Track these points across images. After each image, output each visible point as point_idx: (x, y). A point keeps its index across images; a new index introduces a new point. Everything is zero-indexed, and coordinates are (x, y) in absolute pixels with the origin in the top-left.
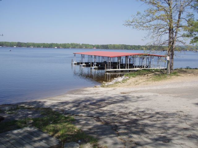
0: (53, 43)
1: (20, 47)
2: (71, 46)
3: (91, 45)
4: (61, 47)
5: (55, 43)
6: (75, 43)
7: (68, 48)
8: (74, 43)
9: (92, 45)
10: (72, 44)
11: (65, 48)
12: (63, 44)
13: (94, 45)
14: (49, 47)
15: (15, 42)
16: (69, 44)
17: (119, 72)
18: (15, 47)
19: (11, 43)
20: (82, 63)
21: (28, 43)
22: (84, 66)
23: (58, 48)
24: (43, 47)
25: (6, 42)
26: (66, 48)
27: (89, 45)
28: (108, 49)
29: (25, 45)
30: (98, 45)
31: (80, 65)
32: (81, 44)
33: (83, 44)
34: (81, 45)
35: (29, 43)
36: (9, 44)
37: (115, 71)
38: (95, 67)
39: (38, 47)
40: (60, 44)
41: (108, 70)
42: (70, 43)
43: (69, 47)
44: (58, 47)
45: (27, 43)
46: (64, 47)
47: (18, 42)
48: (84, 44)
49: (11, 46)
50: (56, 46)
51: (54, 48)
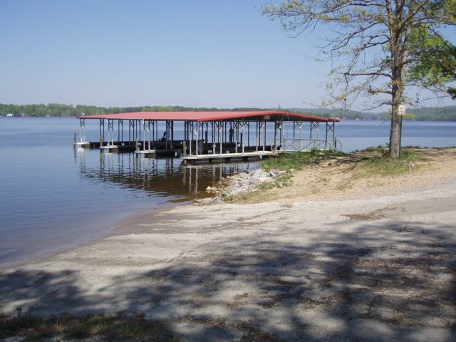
2: (50, 111)
3: (100, 108)
4: (23, 115)
5: (8, 104)
7: (43, 115)
8: (57, 105)
9: (104, 109)
10: (51, 107)
11: (33, 116)
12: (28, 106)
13: (107, 107)
16: (44, 106)
17: (220, 163)
20: (105, 144)
22: (111, 150)
23: (15, 116)
26: (36, 116)
27: (95, 107)
30: (117, 109)
31: (102, 147)
32: (75, 106)
33: (79, 107)
34: (74, 109)
37: (211, 161)
38: (147, 152)
40: (22, 107)
41: (191, 157)
42: (46, 104)
43: (46, 112)
44: (14, 113)
46: (32, 114)
48: (82, 106)
50: (11, 112)
51: (5, 116)
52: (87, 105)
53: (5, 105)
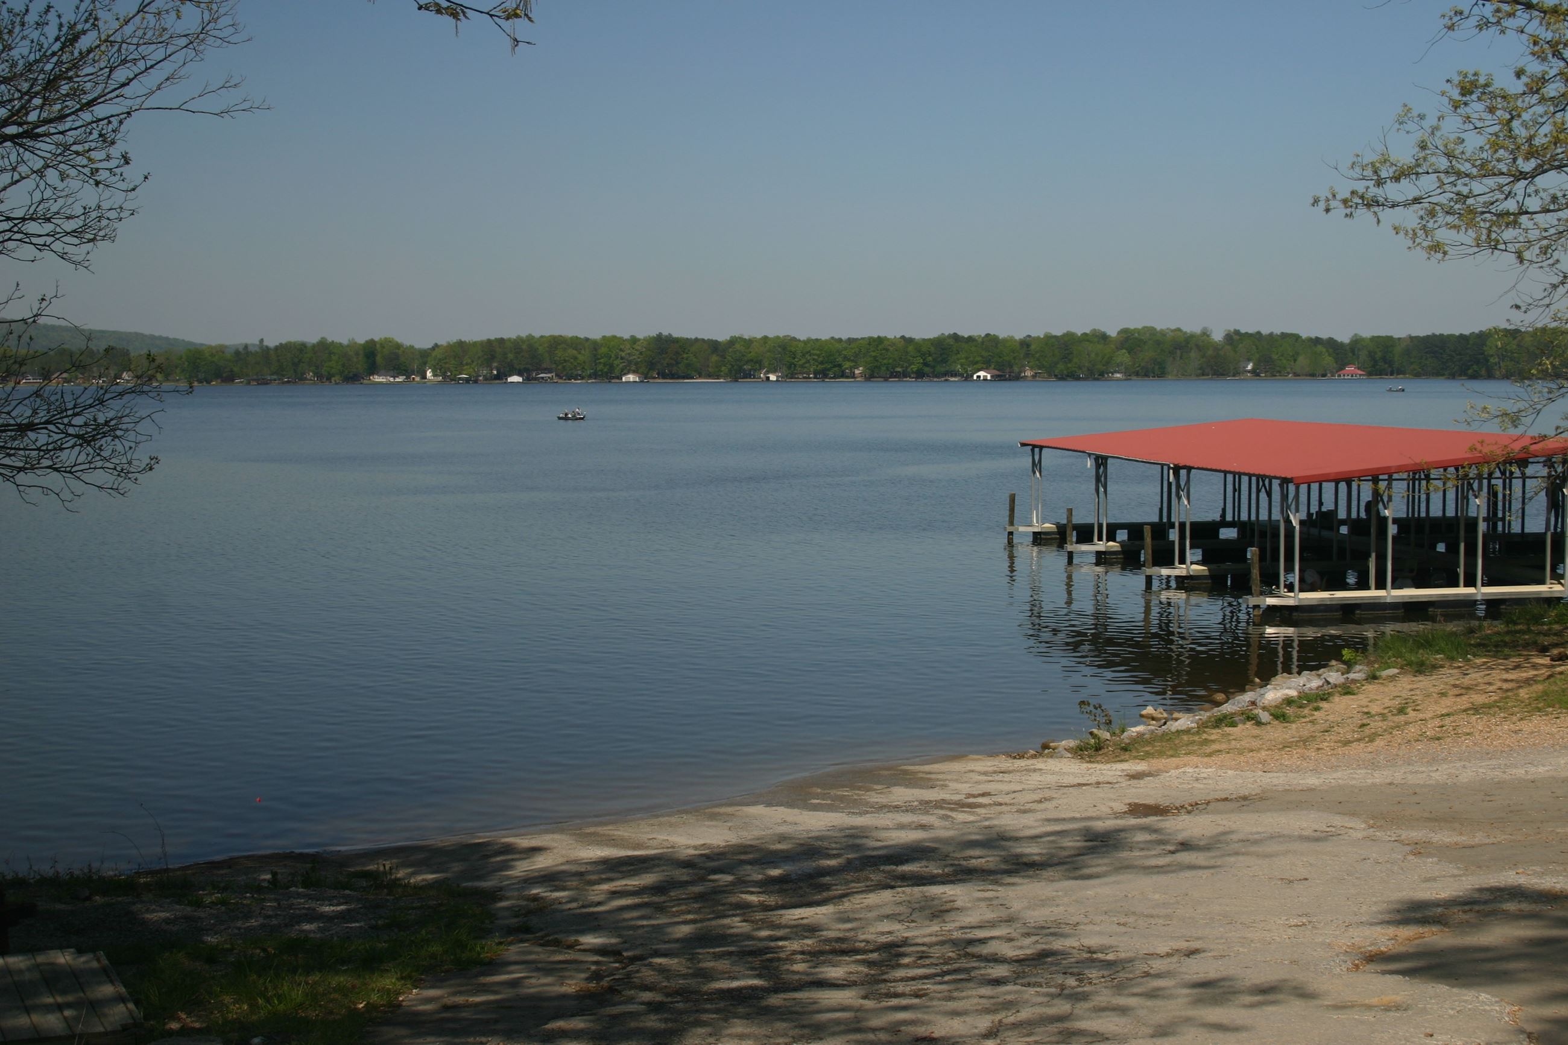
0: (956, 337)
1: (673, 376)
2: (1123, 357)
3: (1317, 341)
4: (1029, 373)
6: (1160, 326)
7: (1098, 373)
8: (1152, 331)
9: (1331, 344)
10: (1131, 341)
11: (1062, 378)
12: (1050, 340)
14: (920, 375)
15: (634, 340)
16: (1104, 337)
18: (631, 377)
19: (594, 346)
20: (1085, 535)
21: (741, 339)
22: (1099, 559)
23: (997, 378)
24: (871, 376)
25: (556, 343)
27: (1296, 337)
28: (1490, 376)
29: (714, 358)
30: (1385, 344)
31: (1073, 547)
32: (1218, 336)
33: (1234, 338)
34: (1216, 347)
35: (749, 342)
36: (584, 356)
39: (822, 375)
40: (1026, 343)
41: (1281, 599)
42: (1113, 333)
43: (1110, 361)
44: (1000, 366)
45: (733, 341)
46: (1061, 369)
47: (653, 333)
48: (1244, 336)
49: (595, 375)
50: (987, 365)
51: (968, 378)
52: (1265, 331)
53: (970, 339)
